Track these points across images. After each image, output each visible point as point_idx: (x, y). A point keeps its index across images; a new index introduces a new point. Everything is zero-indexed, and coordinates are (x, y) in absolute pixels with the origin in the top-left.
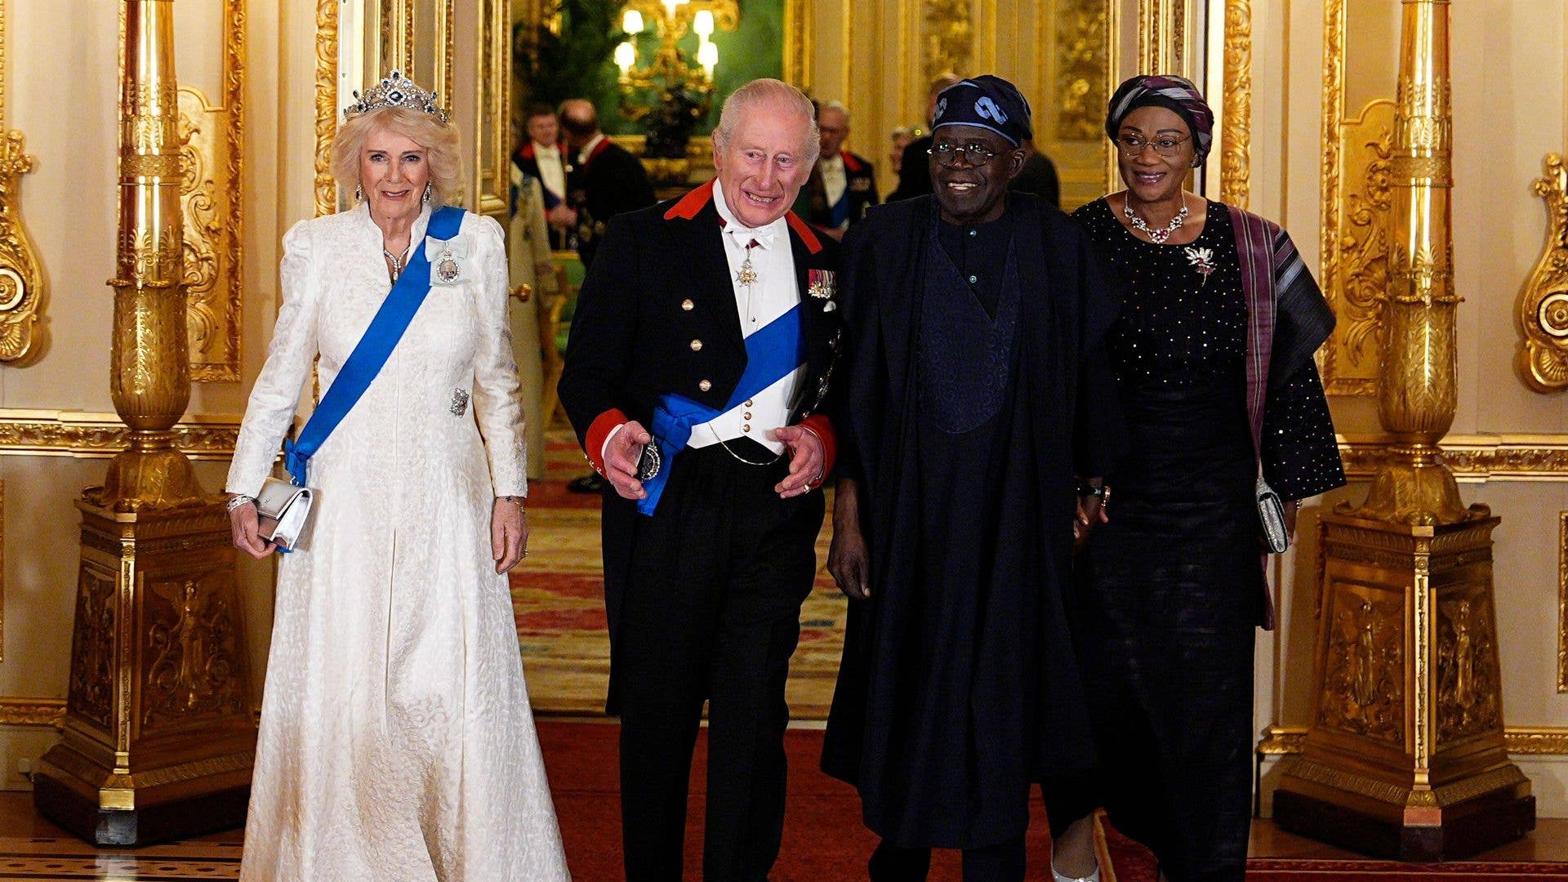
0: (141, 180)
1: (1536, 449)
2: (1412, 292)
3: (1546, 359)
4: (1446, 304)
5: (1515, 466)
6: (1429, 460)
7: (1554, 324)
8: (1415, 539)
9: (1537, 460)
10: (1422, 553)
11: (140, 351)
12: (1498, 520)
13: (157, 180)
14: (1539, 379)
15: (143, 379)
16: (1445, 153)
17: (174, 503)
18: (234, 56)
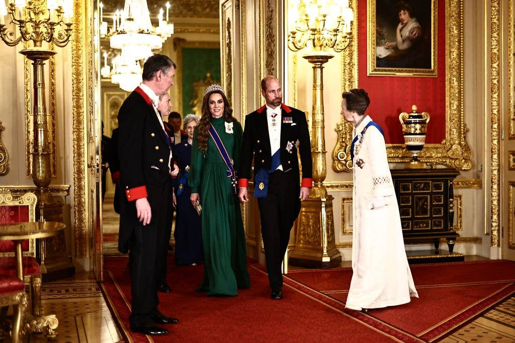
0: (39, 129)
1: (337, 184)
2: (317, 150)
3: (339, 165)
4: (324, 153)
5: (333, 188)
6: (321, 185)
7: (341, 158)
8: (322, 202)
9: (337, 187)
10: (323, 205)
11: (41, 169)
12: (333, 198)
13: (42, 129)
14: (338, 169)
15: (41, 174)
16: (323, 121)
17: (49, 204)
18: (53, 103)
